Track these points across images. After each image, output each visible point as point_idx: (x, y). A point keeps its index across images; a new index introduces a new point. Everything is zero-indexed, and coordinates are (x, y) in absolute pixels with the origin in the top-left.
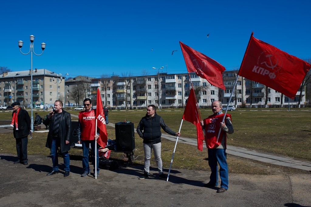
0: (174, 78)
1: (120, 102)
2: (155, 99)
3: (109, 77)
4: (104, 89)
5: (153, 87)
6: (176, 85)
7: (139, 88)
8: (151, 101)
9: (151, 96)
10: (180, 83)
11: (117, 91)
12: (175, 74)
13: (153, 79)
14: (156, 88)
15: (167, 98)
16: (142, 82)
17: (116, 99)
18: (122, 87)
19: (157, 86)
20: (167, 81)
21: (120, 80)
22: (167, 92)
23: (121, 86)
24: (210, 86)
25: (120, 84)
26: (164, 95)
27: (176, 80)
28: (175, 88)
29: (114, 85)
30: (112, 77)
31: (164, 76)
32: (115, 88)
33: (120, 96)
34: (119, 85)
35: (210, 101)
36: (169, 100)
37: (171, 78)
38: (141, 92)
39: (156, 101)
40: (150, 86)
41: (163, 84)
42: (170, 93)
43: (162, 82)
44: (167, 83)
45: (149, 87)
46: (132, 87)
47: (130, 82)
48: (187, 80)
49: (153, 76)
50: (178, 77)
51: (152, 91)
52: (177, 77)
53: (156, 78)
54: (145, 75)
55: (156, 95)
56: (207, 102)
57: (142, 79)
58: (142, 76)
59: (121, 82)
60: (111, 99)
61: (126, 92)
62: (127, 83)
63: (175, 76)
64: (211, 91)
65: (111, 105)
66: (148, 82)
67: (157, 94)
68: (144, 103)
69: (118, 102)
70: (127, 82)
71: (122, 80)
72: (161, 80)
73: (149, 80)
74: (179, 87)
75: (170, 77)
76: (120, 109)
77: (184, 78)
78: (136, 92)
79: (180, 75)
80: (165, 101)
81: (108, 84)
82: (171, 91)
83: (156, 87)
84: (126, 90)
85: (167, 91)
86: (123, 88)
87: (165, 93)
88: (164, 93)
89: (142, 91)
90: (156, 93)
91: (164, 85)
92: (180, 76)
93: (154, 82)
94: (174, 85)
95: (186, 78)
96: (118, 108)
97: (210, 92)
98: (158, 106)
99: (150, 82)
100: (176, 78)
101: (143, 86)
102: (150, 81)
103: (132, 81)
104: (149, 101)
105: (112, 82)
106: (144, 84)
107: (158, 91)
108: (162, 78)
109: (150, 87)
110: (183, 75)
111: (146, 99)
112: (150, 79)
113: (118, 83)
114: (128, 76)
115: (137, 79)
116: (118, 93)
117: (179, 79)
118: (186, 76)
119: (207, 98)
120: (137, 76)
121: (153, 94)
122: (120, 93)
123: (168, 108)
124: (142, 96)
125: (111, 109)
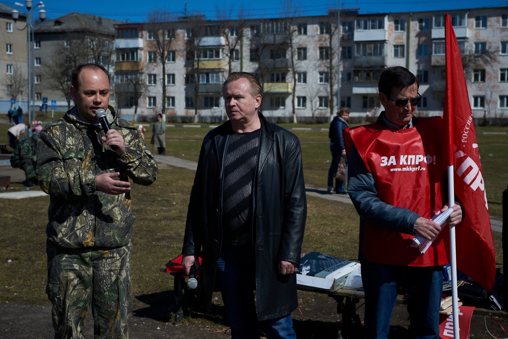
0: (381, 26)
1: (206, 98)
2: (319, 91)
3: (173, 18)
4: (162, 53)
5: (313, 53)
6: (389, 50)
7: (269, 56)
8: (304, 99)
9: (305, 81)
10: (399, 42)
11: (201, 66)
12: (384, 15)
13: (313, 29)
14: (321, 57)
15: (357, 90)
16: (279, 39)
17: (196, 89)
18: (214, 51)
19: (326, 53)
20: (360, 35)
21: (206, 31)
22: (356, 72)
23: (211, 50)
24: (500, 53)
25: (209, 41)
26: (349, 78)
27: (388, 33)
28: (383, 59)
29: (190, 43)
30: (185, 18)
31: (350, 19)
32: (193, 53)
33: (208, 80)
34: (206, 44)
35: (496, 103)
36: (365, 97)
37: (373, 27)
38: (275, 68)
39: (321, 98)
40: (305, 49)
41: (346, 44)
42: (368, 75)
43: (343, 39)
44: (359, 43)
45: (299, 54)
46: (246, 53)
47: (240, 37)
48: (425, 32)
49: (313, 19)
50: (396, 22)
51: (311, 65)
52: (392, 23)
53: (326, 27)
54: (291, 15)
55: (321, 80)
56: (486, 106)
57: (277, 28)
58: (282, 19)
59: (212, 35)
60: (178, 90)
61: (227, 68)
62: (230, 40)
63: (386, 19)
64: (502, 70)
65: (180, 109)
66: (298, 40)
67: (327, 77)
68: (284, 104)
69: (201, 100)
70: (233, 38)
71: (215, 29)
72: (340, 32)
73: (300, 33)
74: (396, 55)
75: (370, 24)
76: (209, 120)
77: (415, 26)
78: (259, 68)
79: (403, 17)
80: (349, 99)
81: (170, 41)
82: (371, 67)
83: (321, 53)
84: (230, 63)
85: (359, 67)
86: (218, 55)
87: (352, 74)
88: (349, 75)
89: (278, 65)
90: (321, 73)
91: (348, 48)
92: (400, 21)
93: (317, 38)
94: (382, 48)
95: (421, 28)
96: (202, 120)
97: (499, 73)
98: (328, 115)
99: (303, 37)
100: (389, 26)
101: (279, 50)
102: (305, 33)
103: (247, 32)
104: (299, 98)
105: (182, 35)
106: (286, 45)
107: (331, 68)
108: (344, 24)
109: (303, 53)
110: (410, 16)
111: (290, 90)
112: (302, 29)
113: (205, 39)
114: (237, 18)
115: (264, 27)
116: (200, 71)
117: (396, 29)
118: (421, 21)
119: (489, 93)
120: (266, 17)
121: (314, 77)
122: (208, 73)
123: (360, 122)
124: (278, 81)
125: (179, 120)
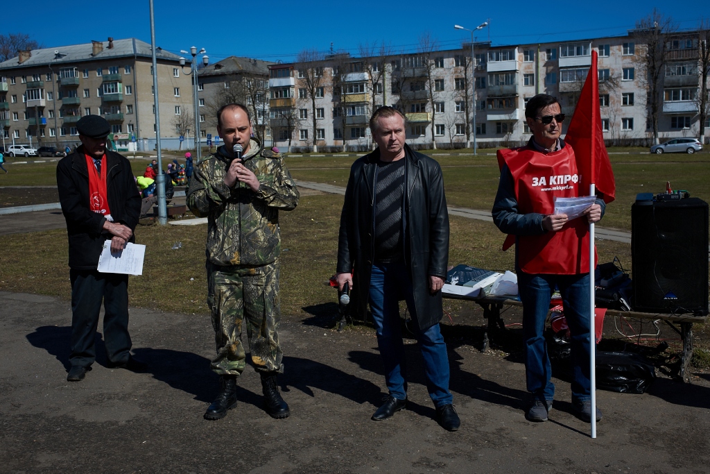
0: (512, 57)
1: (353, 129)
2: (456, 119)
3: (321, 57)
4: (311, 90)
5: (450, 84)
6: (520, 79)
7: (409, 88)
8: (443, 126)
9: (443, 110)
10: (529, 71)
11: (348, 100)
12: (514, 47)
13: (449, 62)
14: (457, 88)
15: (491, 117)
16: (418, 72)
17: (344, 122)
18: (359, 86)
19: (461, 84)
20: (492, 66)
21: (351, 67)
22: (490, 101)
23: (356, 85)
24: (622, 79)
25: (354, 77)
26: (483, 106)
27: (519, 63)
28: (515, 87)
29: (336, 79)
30: (331, 56)
31: (483, 51)
32: (339, 89)
33: (354, 113)
34: (351, 80)
35: (619, 126)
36: (498, 123)
37: (505, 59)
38: (415, 99)
39: (458, 126)
40: (442, 81)
41: (480, 75)
42: (501, 103)
43: (476, 70)
44: (491, 73)
45: (437, 85)
46: (388, 86)
47: (382, 72)
48: (552, 62)
49: (449, 53)
50: (526, 53)
51: (448, 94)
52: (522, 54)
53: (461, 60)
54: (429, 50)
55: (458, 109)
56: (610, 128)
57: (416, 62)
58: (420, 54)
59: (356, 71)
60: (327, 123)
61: (371, 101)
62: (373, 75)
63: (516, 50)
64: (624, 94)
65: (329, 140)
66: (435, 72)
67: (463, 106)
68: (424, 133)
69: (348, 132)
70: (375, 73)
71: (359, 65)
72: (474, 63)
73: (437, 66)
74: (526, 83)
75: (501, 55)
76: (356, 150)
77: (543, 56)
78: (401, 99)
79: (532, 48)
80: (484, 125)
81: (319, 78)
82: (504, 95)
83: (457, 84)
84: (373, 96)
85: (492, 95)
86: (362, 89)
87: (486, 102)
88: (483, 103)
89: (418, 96)
90: (457, 103)
91: (482, 78)
92: (529, 52)
93: (452, 70)
94: (513, 77)
95: (549, 58)
96: (350, 149)
97: (622, 97)
98: (465, 141)
99: (440, 70)
100: (519, 57)
101: (418, 82)
102: (442, 66)
103: (389, 67)
104: (438, 126)
105: (329, 72)
106: (424, 77)
107: (467, 97)
108: (477, 57)
109: (440, 84)
110: (539, 47)
111: (430, 120)
112: (439, 62)
113: (350, 75)
114: (379, 55)
115: (404, 62)
116: (346, 105)
117: (526, 59)
118: (548, 51)
119: (612, 116)
120: (405, 53)
121: (451, 106)
122: (354, 106)
123: (495, 147)
124: (418, 111)
125: (329, 150)
